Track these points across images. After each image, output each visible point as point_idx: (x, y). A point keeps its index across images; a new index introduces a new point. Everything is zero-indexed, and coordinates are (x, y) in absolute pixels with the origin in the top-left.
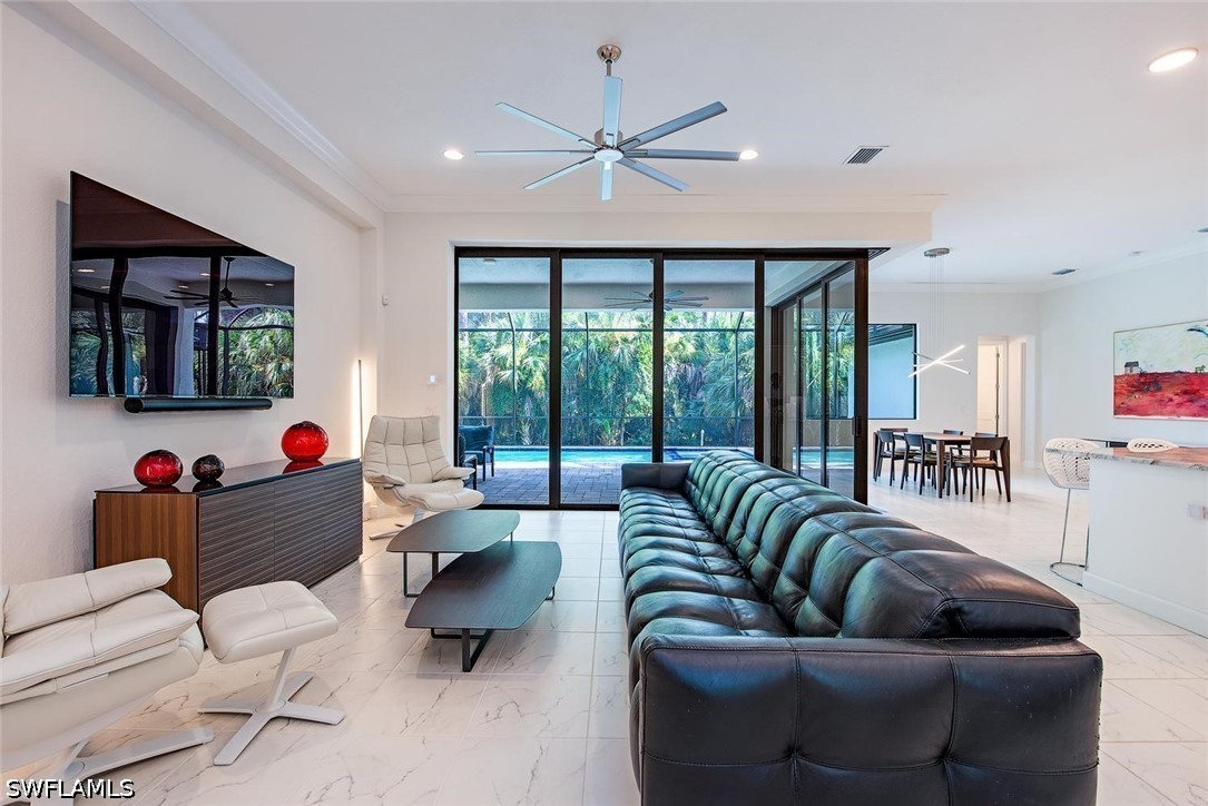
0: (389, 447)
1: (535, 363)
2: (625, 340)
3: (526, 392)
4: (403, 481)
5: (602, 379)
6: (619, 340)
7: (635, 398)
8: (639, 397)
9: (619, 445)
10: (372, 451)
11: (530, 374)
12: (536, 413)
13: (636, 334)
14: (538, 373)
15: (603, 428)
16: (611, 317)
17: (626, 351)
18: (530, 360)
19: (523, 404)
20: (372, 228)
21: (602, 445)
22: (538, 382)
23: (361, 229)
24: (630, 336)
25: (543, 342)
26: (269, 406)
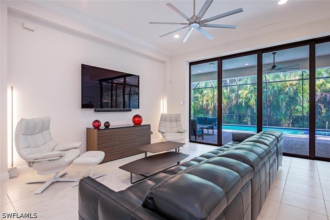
0: (167, 122)
1: (251, 96)
2: (292, 85)
3: (248, 106)
4: (165, 132)
5: (280, 101)
6: (288, 84)
7: (296, 108)
8: (299, 108)
9: (289, 127)
10: (162, 123)
11: (249, 100)
12: (252, 113)
13: (297, 82)
14: (252, 99)
15: (281, 120)
16: (285, 76)
17: (291, 89)
18: (249, 95)
19: (247, 110)
20: (166, 62)
21: (281, 126)
22: (253, 102)
23: (164, 62)
24: (294, 83)
25: (255, 88)
26: (131, 111)
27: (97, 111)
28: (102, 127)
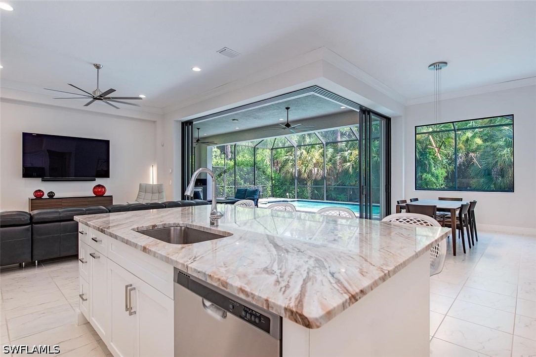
0: (147, 194)
10: (140, 195)
26: (95, 180)
27: (44, 181)
28: (46, 196)
